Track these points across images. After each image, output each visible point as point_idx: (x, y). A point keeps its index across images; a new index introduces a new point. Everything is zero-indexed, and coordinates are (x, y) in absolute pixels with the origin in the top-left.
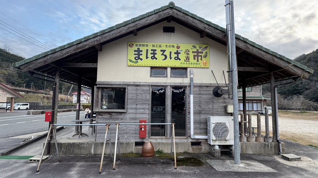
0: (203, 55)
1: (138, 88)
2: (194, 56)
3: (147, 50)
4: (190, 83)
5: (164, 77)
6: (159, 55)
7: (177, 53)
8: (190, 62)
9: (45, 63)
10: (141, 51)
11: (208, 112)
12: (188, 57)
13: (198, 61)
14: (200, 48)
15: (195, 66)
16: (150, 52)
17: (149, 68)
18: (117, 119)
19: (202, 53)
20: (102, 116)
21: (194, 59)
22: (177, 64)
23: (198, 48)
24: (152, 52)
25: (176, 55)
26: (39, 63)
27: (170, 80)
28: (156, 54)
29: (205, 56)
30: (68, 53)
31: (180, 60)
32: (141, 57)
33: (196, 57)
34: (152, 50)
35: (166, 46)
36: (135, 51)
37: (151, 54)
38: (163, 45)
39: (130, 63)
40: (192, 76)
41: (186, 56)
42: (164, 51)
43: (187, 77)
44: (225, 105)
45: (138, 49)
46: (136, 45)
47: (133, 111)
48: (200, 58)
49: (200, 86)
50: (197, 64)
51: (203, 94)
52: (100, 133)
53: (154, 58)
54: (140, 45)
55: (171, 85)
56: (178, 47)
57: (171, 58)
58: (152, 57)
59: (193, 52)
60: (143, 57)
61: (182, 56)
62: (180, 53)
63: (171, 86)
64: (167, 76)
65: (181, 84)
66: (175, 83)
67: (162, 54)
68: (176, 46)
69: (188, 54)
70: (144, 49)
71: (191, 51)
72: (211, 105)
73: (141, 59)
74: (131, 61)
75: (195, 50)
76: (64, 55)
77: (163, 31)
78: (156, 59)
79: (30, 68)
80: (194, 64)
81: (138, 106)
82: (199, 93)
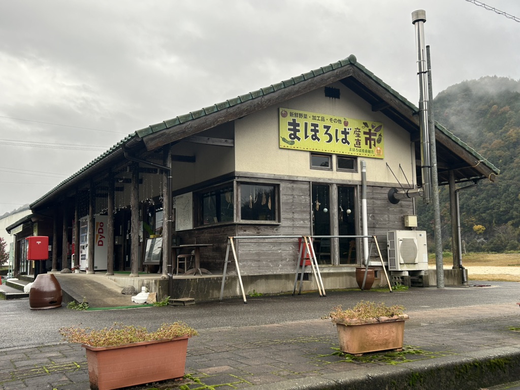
0: (376, 138)
1: (295, 185)
2: (367, 139)
3: (306, 124)
4: (362, 181)
5: (328, 170)
6: (321, 134)
7: (345, 133)
8: (362, 148)
10: (298, 125)
11: (383, 226)
12: (358, 140)
13: (370, 147)
14: (373, 127)
15: (367, 155)
16: (310, 127)
17: (308, 155)
19: (375, 135)
21: (366, 144)
22: (346, 150)
23: (370, 128)
24: (313, 128)
25: (343, 136)
27: (335, 176)
28: (318, 131)
29: (379, 141)
31: (349, 143)
32: (298, 134)
33: (368, 141)
34: (312, 125)
35: (331, 120)
36: (290, 124)
37: (312, 130)
38: (327, 117)
39: (283, 144)
40: (364, 170)
41: (357, 138)
42: (328, 128)
43: (357, 171)
44: (402, 215)
45: (294, 120)
46: (291, 114)
47: (289, 223)
48: (373, 142)
49: (373, 186)
50: (369, 152)
51: (377, 199)
53: (315, 138)
54: (296, 115)
55: (339, 182)
56: (346, 124)
57: (337, 140)
58: (312, 136)
59: (365, 133)
60: (301, 134)
61: (351, 138)
62: (348, 133)
63: (337, 184)
64: (331, 169)
65: (350, 181)
66: (343, 180)
67: (326, 133)
68: (343, 121)
69: (358, 135)
70: (301, 121)
71: (362, 130)
72: (386, 216)
73: (299, 139)
74: (284, 140)
75: (367, 130)
77: (324, 94)
78: (319, 140)
80: (366, 151)
81: (296, 216)
82: (372, 196)
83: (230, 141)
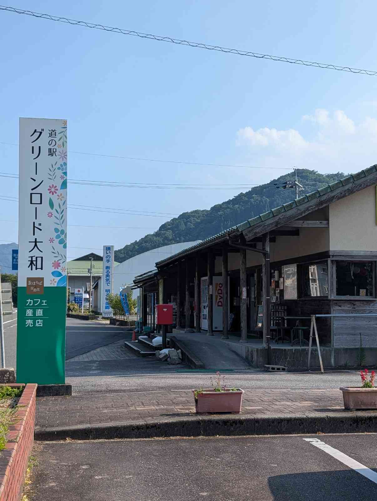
9: (276, 226)
18: (364, 311)
20: (340, 306)
26: (268, 225)
30: (307, 209)
52: (339, 334)
76: (302, 213)
79: (256, 233)
83: (325, 222)
